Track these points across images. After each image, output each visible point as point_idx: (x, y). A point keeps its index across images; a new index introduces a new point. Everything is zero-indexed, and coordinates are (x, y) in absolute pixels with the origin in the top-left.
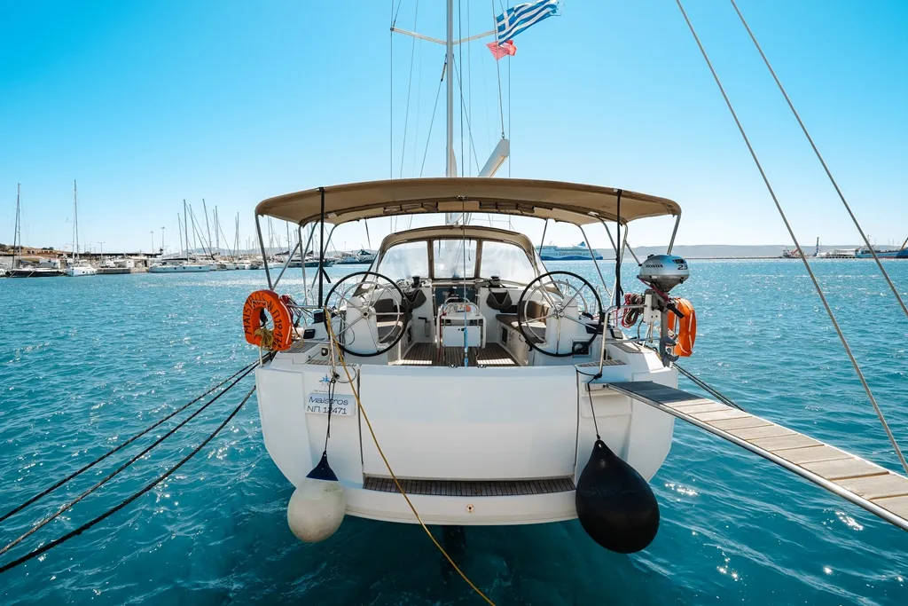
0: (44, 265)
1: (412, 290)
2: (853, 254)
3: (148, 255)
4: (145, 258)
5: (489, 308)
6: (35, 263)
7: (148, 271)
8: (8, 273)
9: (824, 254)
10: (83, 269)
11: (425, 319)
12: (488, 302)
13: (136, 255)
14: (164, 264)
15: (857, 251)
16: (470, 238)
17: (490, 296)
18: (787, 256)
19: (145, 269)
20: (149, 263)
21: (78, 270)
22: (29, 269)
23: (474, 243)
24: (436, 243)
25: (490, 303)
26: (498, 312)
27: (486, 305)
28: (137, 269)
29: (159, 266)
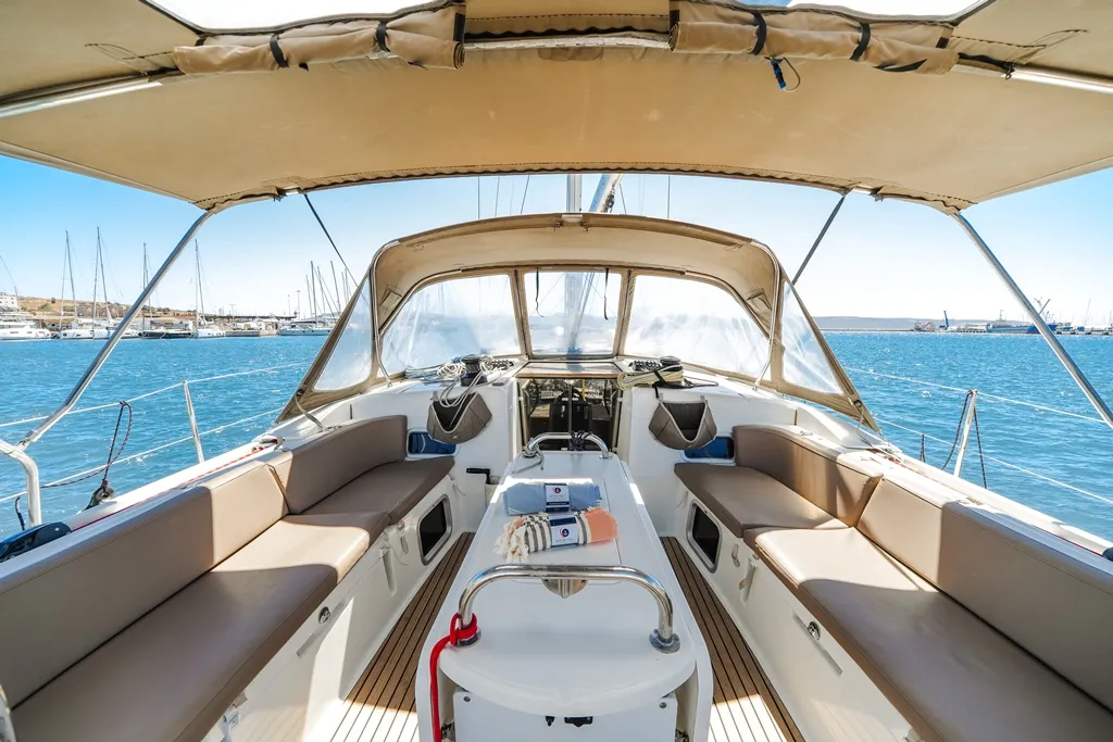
0: (177, 326)
1: (458, 392)
2: (984, 328)
3: (278, 318)
4: (276, 321)
5: (657, 444)
6: (168, 325)
7: (278, 334)
8: (140, 334)
9: (955, 328)
10: (209, 331)
11: (487, 472)
12: (652, 428)
13: (267, 317)
14: (293, 327)
15: (988, 325)
16: (608, 268)
17: (658, 411)
18: (919, 330)
19: (275, 331)
20: (280, 325)
21: (203, 332)
22: (162, 330)
23: (616, 279)
24: (529, 278)
25: (658, 431)
26: (680, 456)
27: (649, 436)
28: (267, 332)
29: (287, 328)
